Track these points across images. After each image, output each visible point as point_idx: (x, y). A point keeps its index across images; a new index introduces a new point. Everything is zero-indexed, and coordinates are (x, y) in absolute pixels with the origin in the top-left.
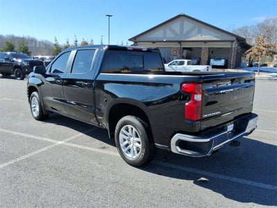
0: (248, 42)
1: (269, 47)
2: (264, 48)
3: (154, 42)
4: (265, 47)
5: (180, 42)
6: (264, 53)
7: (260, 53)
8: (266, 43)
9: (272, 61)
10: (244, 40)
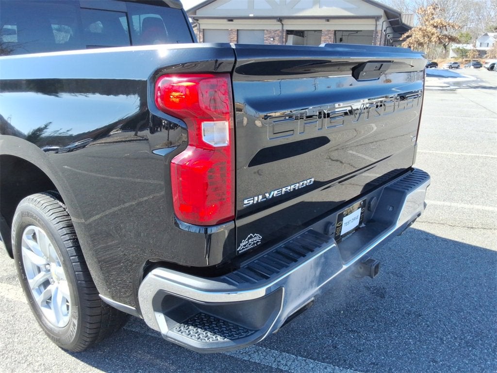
0: (405, 21)
1: (442, 27)
2: (434, 30)
3: (231, 20)
4: (436, 27)
5: (280, 19)
6: (434, 39)
7: (426, 39)
8: (437, 20)
9: (445, 56)
10: (399, 15)
